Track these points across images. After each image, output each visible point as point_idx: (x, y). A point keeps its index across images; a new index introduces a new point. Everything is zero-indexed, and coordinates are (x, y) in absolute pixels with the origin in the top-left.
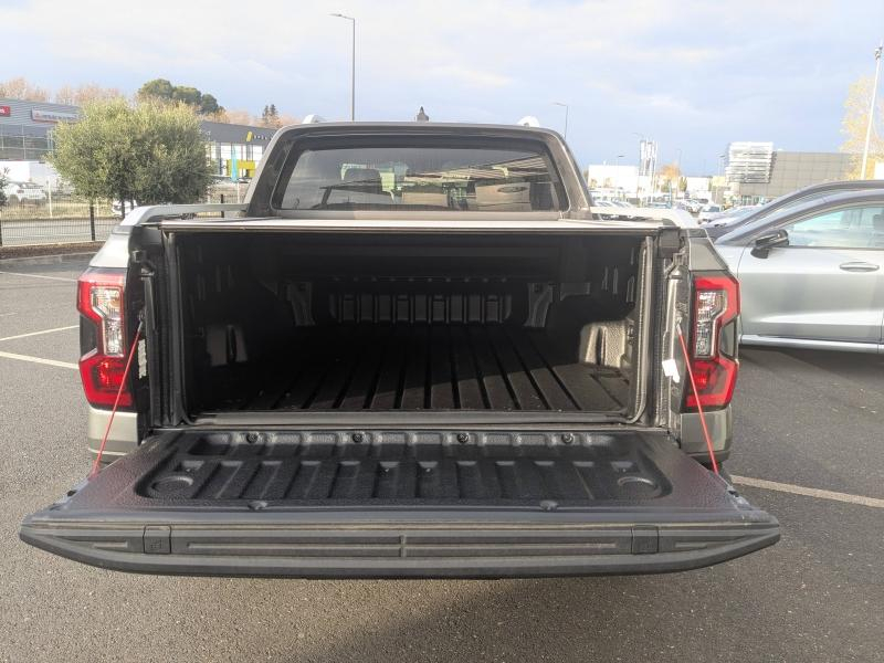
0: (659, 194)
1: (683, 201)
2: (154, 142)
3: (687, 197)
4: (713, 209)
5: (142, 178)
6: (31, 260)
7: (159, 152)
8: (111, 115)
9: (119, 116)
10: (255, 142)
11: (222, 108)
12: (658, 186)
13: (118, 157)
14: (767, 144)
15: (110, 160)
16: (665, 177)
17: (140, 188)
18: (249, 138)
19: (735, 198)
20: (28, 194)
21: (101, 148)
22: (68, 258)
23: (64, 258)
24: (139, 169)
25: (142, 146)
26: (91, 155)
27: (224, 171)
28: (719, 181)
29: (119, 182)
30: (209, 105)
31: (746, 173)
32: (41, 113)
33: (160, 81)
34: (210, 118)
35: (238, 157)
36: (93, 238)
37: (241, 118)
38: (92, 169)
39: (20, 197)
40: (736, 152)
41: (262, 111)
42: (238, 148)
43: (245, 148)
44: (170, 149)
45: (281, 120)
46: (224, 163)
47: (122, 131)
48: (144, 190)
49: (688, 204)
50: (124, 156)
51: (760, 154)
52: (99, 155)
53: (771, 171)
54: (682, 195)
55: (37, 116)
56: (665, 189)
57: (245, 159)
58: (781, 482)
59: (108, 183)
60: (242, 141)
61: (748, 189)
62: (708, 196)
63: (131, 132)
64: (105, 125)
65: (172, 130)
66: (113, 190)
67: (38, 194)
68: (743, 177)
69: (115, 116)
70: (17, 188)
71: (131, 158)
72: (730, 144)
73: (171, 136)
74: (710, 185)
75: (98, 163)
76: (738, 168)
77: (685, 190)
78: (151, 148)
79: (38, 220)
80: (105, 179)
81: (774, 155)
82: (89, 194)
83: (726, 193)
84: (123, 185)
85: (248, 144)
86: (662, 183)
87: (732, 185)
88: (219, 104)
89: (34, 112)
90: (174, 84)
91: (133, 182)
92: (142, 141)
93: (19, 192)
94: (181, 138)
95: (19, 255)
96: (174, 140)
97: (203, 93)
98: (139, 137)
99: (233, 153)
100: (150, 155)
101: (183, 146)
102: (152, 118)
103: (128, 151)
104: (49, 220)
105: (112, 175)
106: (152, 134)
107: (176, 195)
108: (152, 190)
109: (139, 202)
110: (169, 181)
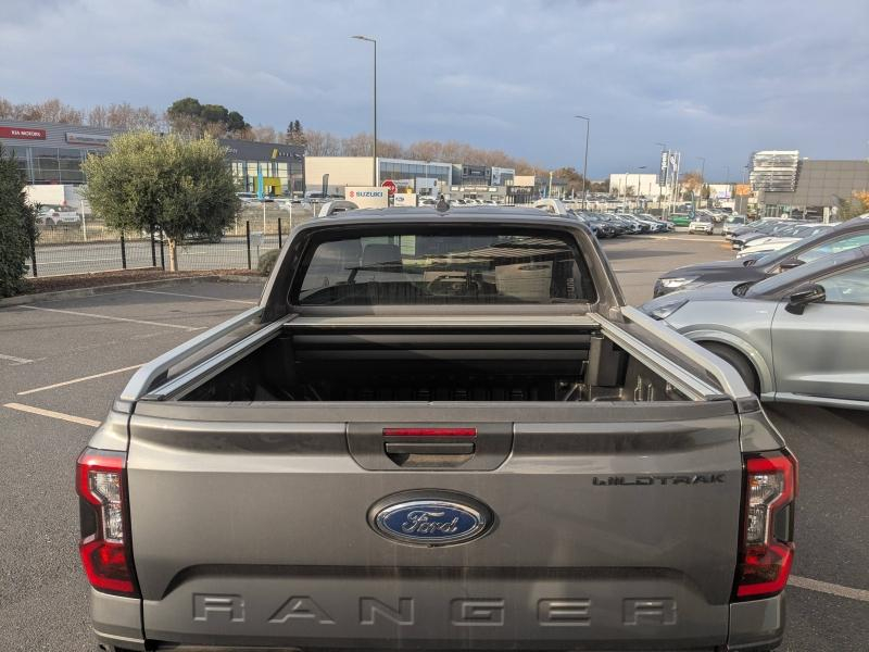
0: (682, 203)
1: (706, 211)
2: (181, 174)
3: (710, 206)
4: (737, 221)
5: (170, 210)
6: (64, 294)
7: (186, 183)
8: (140, 148)
9: (146, 149)
10: (280, 159)
11: (248, 125)
12: (680, 195)
13: (146, 189)
14: (792, 153)
15: (139, 192)
16: (688, 186)
17: (168, 219)
18: (274, 156)
19: (759, 206)
20: (63, 216)
21: (130, 181)
22: (99, 290)
23: (95, 291)
24: (167, 200)
25: (169, 176)
26: (120, 187)
27: (251, 188)
28: (743, 190)
29: (147, 214)
30: (235, 122)
31: (771, 182)
32: (75, 135)
33: (189, 100)
34: (237, 135)
35: (265, 174)
36: (124, 266)
37: (266, 135)
38: (122, 201)
39: (56, 220)
40: (760, 162)
41: (287, 127)
42: (264, 165)
43: (270, 165)
44: (196, 179)
45: (306, 136)
46: (251, 181)
47: (150, 163)
48: (172, 221)
49: (711, 214)
50: (153, 188)
51: (785, 163)
52: (128, 188)
53: (797, 179)
54: (704, 203)
55: (71, 138)
56: (688, 197)
57: (270, 175)
59: (137, 215)
60: (268, 159)
61: (772, 198)
62: (731, 204)
63: (159, 165)
64: (133, 158)
65: (198, 160)
66: (142, 221)
67: (73, 216)
68: (768, 186)
69: (143, 149)
70: (52, 211)
71: (159, 190)
72: (754, 153)
73: (197, 167)
74: (734, 192)
75: (129, 196)
76: (763, 175)
77: (708, 197)
78: (178, 180)
79: (72, 243)
80: (134, 211)
81: (800, 163)
82: (120, 225)
83: (751, 200)
84: (152, 216)
85: (273, 161)
86: (684, 191)
87: (757, 193)
88: (246, 121)
89: (69, 135)
90: (202, 103)
91: (161, 213)
92: (169, 173)
93: (55, 215)
94: (207, 169)
96: (200, 170)
97: (230, 111)
98: (166, 169)
99: (259, 170)
100: (177, 187)
101: (209, 176)
102: (179, 150)
103: (156, 183)
104: (83, 243)
105: (141, 207)
106: (179, 166)
107: (203, 225)
108: (179, 220)
109: (168, 233)
110: (196, 212)
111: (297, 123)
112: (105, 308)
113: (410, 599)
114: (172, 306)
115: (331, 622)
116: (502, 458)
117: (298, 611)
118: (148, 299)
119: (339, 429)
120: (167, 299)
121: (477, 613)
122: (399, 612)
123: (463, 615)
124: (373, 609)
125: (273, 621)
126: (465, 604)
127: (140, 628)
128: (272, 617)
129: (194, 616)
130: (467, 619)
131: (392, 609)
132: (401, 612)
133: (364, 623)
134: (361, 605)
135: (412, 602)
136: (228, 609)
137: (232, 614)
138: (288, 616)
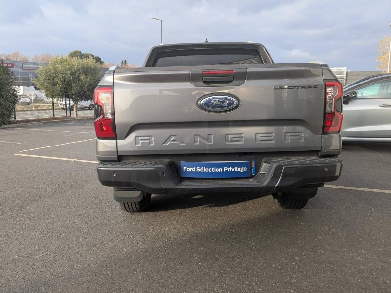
2: (80, 73)
5: (75, 88)
7: (82, 77)
8: (62, 63)
9: (65, 63)
13: (65, 80)
14: (343, 68)
15: (61, 82)
17: (74, 93)
20: (23, 99)
21: (57, 77)
22: (45, 122)
23: (43, 123)
24: (74, 85)
25: (75, 75)
26: (53, 79)
29: (65, 91)
30: (98, 61)
32: (27, 66)
33: (77, 51)
36: (54, 115)
38: (54, 85)
39: (19, 101)
44: (86, 76)
45: (129, 66)
47: (66, 69)
48: (76, 94)
50: (67, 79)
51: (341, 73)
52: (57, 80)
53: (346, 80)
55: (25, 67)
58: (359, 187)
59: (61, 91)
63: (70, 69)
64: (59, 67)
65: (87, 68)
66: (63, 94)
67: (27, 100)
69: (63, 63)
71: (70, 80)
73: (87, 71)
75: (57, 83)
78: (79, 76)
79: (28, 110)
80: (59, 89)
81: (347, 73)
82: (52, 96)
84: (67, 92)
88: (102, 60)
89: (24, 66)
90: (82, 53)
91: (71, 90)
92: (75, 73)
94: (91, 71)
95: (24, 122)
96: (88, 72)
97: (95, 56)
98: (73, 71)
100: (78, 79)
101: (92, 74)
102: (79, 63)
103: (69, 77)
104: (32, 110)
105: (62, 87)
106: (79, 70)
107: (89, 95)
108: (79, 93)
109: (73, 100)
110: (86, 89)
111: (125, 61)
112: (48, 128)
113: (211, 135)
114: (78, 127)
115: (184, 144)
116: (243, 81)
117: (172, 141)
118: (67, 125)
119: (187, 72)
120: (75, 125)
121: (234, 139)
122: (208, 140)
123: (230, 140)
124: (198, 139)
125: (164, 144)
126: (230, 136)
127: (116, 150)
128: (163, 143)
129: (136, 144)
130: (231, 141)
131: (205, 139)
132: (208, 139)
133: (195, 144)
134: (194, 137)
135: (212, 136)
136: (148, 141)
137: (149, 143)
138: (168, 143)
